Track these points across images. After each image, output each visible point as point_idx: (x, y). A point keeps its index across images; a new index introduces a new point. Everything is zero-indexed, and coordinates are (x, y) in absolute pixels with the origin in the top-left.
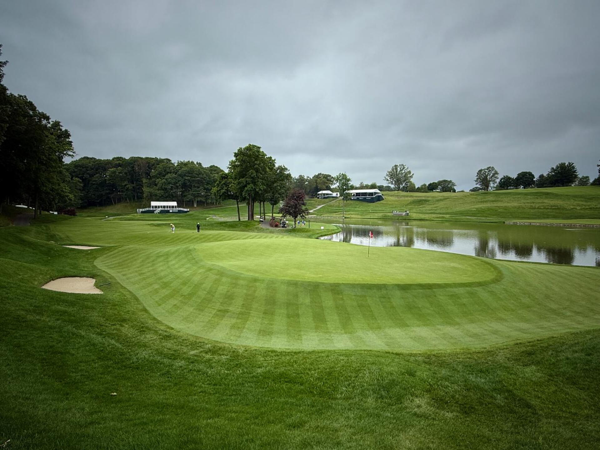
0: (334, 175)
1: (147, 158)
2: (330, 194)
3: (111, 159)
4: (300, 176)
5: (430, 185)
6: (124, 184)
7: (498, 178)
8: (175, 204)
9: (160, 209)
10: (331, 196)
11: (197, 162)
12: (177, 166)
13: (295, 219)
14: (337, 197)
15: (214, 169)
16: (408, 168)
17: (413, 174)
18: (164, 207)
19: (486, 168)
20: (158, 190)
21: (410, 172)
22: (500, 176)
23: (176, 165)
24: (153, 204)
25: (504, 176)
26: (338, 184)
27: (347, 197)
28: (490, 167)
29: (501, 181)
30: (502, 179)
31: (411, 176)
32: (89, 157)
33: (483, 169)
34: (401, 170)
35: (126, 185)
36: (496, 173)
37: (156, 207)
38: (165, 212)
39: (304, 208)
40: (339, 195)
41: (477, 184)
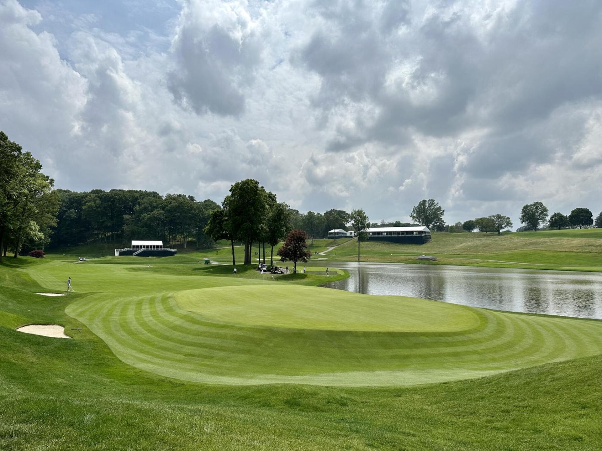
0: (349, 211)
1: (130, 191)
2: (343, 233)
3: (89, 192)
4: (310, 212)
5: (466, 223)
6: (102, 220)
7: (547, 216)
8: (160, 243)
9: (143, 249)
10: (345, 235)
11: (189, 196)
12: (165, 200)
13: (295, 263)
14: (352, 237)
15: (208, 204)
16: (438, 203)
17: (444, 211)
18: (147, 247)
19: (532, 203)
20: (143, 227)
21: (440, 208)
22: (550, 214)
23: (164, 198)
24: (135, 243)
25: (555, 213)
26: (353, 222)
27: (362, 237)
28: (537, 203)
29: (551, 218)
30: (552, 217)
31: (441, 213)
32: (63, 189)
33: (529, 204)
34: (430, 206)
35: (104, 222)
36: (546, 210)
37: (137, 247)
38: (147, 253)
39: (305, 250)
40: (353, 235)
41: (522, 223)
